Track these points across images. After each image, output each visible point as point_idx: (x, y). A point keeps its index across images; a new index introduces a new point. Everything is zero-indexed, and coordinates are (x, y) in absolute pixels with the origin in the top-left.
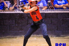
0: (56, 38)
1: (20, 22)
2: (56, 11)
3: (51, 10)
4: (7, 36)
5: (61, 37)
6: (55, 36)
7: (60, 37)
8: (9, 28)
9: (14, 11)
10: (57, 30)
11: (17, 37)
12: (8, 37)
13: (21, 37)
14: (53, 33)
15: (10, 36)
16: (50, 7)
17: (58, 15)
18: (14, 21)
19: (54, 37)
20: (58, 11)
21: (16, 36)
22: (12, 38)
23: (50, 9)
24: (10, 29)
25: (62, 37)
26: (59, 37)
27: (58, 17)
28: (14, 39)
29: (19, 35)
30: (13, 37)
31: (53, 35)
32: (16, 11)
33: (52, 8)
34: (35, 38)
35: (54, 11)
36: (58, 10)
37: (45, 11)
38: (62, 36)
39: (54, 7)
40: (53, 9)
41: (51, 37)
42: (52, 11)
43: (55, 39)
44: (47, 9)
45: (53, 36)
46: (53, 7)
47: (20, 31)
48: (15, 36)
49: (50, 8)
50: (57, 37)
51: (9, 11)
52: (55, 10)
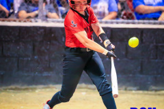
0: (138, 94)
1: (46, 51)
2: (139, 23)
3: (126, 21)
4: (10, 85)
5: (150, 92)
6: (135, 88)
7: (147, 90)
8: (16, 65)
9: (31, 21)
10: (141, 72)
11: (35, 89)
12: (13, 87)
13: (48, 90)
14: (129, 81)
15: (19, 87)
16: (123, 13)
17: (144, 35)
18: (31, 47)
19: (131, 90)
20: (144, 23)
21: (34, 86)
22: (24, 89)
23: (123, 18)
24: (18, 66)
25: (153, 92)
26: (146, 92)
27: (144, 41)
28: (27, 94)
29: (41, 84)
30: (27, 89)
31: (131, 86)
32: (36, 22)
33: (129, 17)
34: (84, 93)
35: (134, 23)
36: (145, 21)
37: (112, 23)
38: (154, 88)
39: (134, 15)
40: (133, 18)
41: (126, 89)
42: (128, 23)
43: (136, 96)
44: (117, 17)
45: (129, 88)
46: (130, 14)
47: (45, 74)
48: (31, 87)
49: (125, 14)
50: (141, 92)
51: (18, 20)
52: (136, 21)
